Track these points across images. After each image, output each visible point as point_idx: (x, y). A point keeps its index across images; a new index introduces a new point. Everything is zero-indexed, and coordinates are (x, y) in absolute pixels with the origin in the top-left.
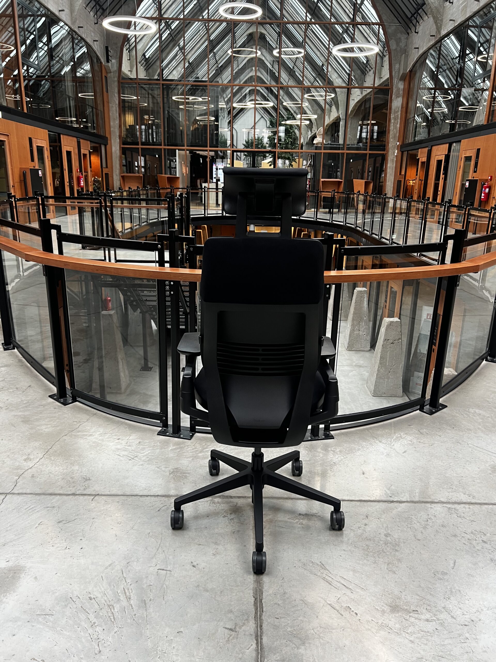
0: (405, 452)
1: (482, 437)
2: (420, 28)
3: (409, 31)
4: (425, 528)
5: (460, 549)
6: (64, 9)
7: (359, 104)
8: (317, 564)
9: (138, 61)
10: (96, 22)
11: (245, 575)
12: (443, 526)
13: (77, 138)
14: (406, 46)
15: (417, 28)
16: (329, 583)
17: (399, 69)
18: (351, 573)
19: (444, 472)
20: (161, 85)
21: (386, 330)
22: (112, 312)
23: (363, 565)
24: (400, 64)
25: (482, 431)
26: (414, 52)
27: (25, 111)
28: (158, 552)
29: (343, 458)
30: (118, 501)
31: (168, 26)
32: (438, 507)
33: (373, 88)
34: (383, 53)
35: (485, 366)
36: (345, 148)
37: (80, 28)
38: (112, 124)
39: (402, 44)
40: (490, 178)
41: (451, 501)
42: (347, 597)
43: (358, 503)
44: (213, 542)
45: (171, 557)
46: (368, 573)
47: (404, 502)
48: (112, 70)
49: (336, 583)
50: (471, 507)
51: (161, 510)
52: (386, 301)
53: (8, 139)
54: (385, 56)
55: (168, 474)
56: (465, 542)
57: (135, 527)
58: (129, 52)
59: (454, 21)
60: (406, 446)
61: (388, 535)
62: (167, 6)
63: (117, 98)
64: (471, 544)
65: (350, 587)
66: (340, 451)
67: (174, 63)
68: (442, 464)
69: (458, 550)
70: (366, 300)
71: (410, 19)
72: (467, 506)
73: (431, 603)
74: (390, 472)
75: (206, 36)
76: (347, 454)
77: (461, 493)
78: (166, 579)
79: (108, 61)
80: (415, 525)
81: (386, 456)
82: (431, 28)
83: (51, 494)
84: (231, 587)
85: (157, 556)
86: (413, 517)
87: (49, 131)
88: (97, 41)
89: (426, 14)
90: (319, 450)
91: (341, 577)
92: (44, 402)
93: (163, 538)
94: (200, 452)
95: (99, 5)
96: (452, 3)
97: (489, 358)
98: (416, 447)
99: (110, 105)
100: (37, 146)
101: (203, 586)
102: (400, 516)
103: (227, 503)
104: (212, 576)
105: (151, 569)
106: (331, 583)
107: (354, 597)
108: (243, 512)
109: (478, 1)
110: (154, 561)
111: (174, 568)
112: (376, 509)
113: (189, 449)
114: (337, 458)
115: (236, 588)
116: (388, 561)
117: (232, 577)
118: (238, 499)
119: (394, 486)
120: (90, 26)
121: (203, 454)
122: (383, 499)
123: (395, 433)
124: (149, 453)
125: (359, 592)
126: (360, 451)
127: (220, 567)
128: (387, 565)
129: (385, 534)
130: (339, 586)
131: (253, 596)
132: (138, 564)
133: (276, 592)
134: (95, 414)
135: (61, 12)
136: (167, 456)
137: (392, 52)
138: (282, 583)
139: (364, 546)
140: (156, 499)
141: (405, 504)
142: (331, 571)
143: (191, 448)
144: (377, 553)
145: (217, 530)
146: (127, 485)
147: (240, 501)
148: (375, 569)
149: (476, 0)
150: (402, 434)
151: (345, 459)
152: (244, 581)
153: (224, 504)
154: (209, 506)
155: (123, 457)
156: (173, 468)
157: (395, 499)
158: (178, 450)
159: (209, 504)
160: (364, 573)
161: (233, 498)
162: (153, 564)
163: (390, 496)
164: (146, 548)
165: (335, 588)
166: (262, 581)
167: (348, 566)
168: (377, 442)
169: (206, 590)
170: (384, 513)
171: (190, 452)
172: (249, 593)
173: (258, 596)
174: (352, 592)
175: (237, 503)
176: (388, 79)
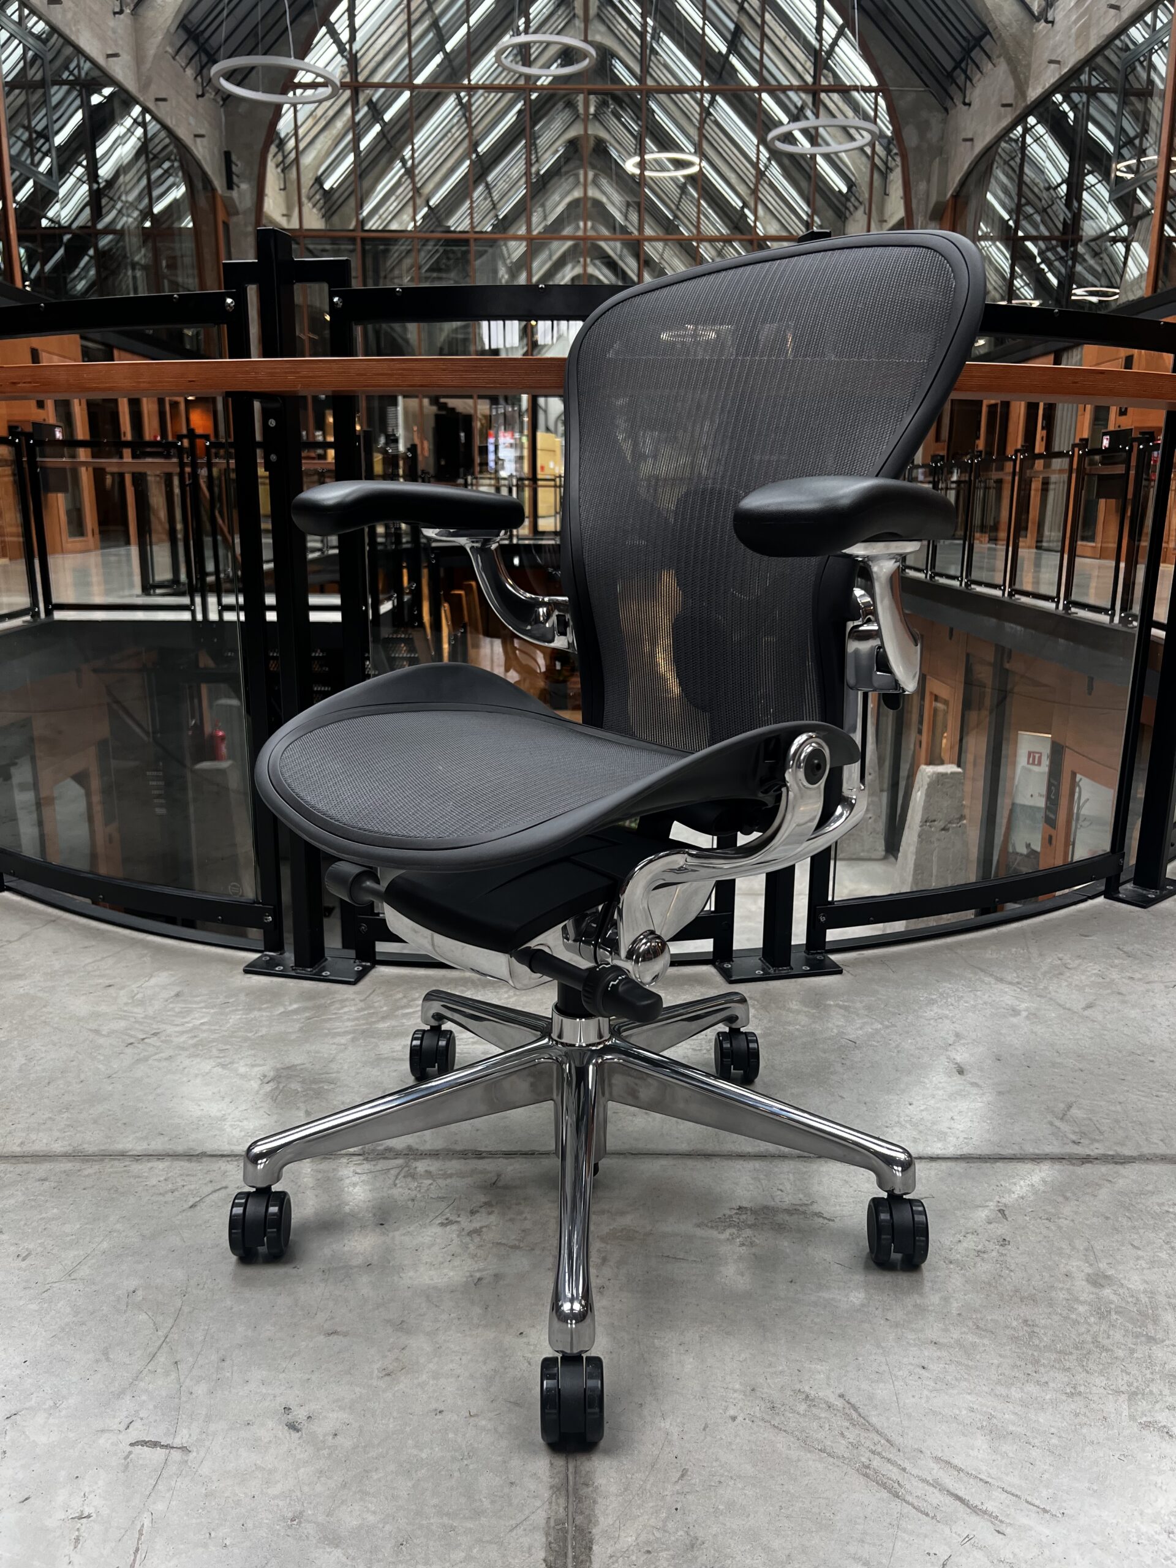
2: (976, 95)
6: (120, 53)
8: (830, 1406)
9: (304, 191)
10: (200, 93)
11: (515, 1462)
14: (942, 138)
15: (968, 93)
16: (890, 1490)
17: (928, 194)
20: (359, 241)
21: (929, 795)
24: (929, 181)
26: (961, 149)
28: (150, 1367)
29: (880, 1026)
31: (376, 112)
34: (886, 163)
37: (160, 103)
39: (933, 136)
42: (977, 1553)
44: (388, 1321)
47: (1133, 1160)
48: (241, 207)
51: (203, 1205)
52: (920, 732)
54: (891, 170)
57: (85, 1271)
58: (283, 171)
59: (1058, 62)
61: (1102, 1282)
62: (372, 64)
65: (990, 1506)
66: (869, 1008)
71: (950, 75)
75: (468, 141)
76: (894, 1014)
78: (160, 1487)
79: (230, 185)
81: (1027, 1017)
82: (1001, 88)
85: (142, 1384)
87: (83, 338)
88: (202, 136)
89: (989, 57)
90: (794, 1006)
93: (186, 1309)
94: (384, 1018)
96: (1052, 22)
102: (1129, 1210)
103: (461, 1175)
104: (366, 1471)
105: (102, 1441)
106: (901, 1492)
107: (1015, 1555)
108: (518, 1204)
109: (1116, 7)
110: (127, 1404)
111: (204, 1436)
112: (1033, 1185)
113: (346, 1009)
114: (861, 1028)
115: (469, 1525)
116: (1130, 1385)
117: (456, 1474)
118: (505, 1161)
119: (1079, 1109)
120: (186, 100)
121: (394, 1023)
122: (1048, 1149)
123: (1041, 955)
124: (202, 1024)
125: (1031, 1529)
126: (935, 1008)
127: (408, 1429)
128: (1129, 1400)
129: (1089, 1275)
130: (935, 1502)
131: (545, 1560)
132: (51, 1421)
133: (652, 1538)
134: (54, 921)
135: (111, 59)
136: (264, 1031)
137: (911, 156)
138: (678, 1493)
139: (1015, 1324)
140: (194, 1166)
141: (1136, 1166)
142: (895, 1438)
143: (353, 1009)
144: (1074, 1351)
145: (411, 1274)
146: (95, 1122)
147: (510, 1168)
148: (1082, 1419)
149: (1112, 6)
150: (1067, 958)
151: (888, 1031)
152: (506, 1490)
153: (449, 1181)
154: (390, 1188)
155: (108, 1035)
156: (279, 1066)
157: (1096, 1151)
158: (307, 1014)
159: (393, 1178)
160: (1036, 1442)
161: (483, 1158)
162: (117, 1420)
163: (1074, 1142)
164: (106, 1353)
165: (921, 1512)
166: (587, 1485)
167: (964, 1412)
168: (987, 979)
169: (332, 1539)
170: (1067, 1199)
171: (349, 1020)
172: (530, 1549)
173: (570, 1560)
174: (999, 1532)
175: (499, 1176)
176: (901, 222)
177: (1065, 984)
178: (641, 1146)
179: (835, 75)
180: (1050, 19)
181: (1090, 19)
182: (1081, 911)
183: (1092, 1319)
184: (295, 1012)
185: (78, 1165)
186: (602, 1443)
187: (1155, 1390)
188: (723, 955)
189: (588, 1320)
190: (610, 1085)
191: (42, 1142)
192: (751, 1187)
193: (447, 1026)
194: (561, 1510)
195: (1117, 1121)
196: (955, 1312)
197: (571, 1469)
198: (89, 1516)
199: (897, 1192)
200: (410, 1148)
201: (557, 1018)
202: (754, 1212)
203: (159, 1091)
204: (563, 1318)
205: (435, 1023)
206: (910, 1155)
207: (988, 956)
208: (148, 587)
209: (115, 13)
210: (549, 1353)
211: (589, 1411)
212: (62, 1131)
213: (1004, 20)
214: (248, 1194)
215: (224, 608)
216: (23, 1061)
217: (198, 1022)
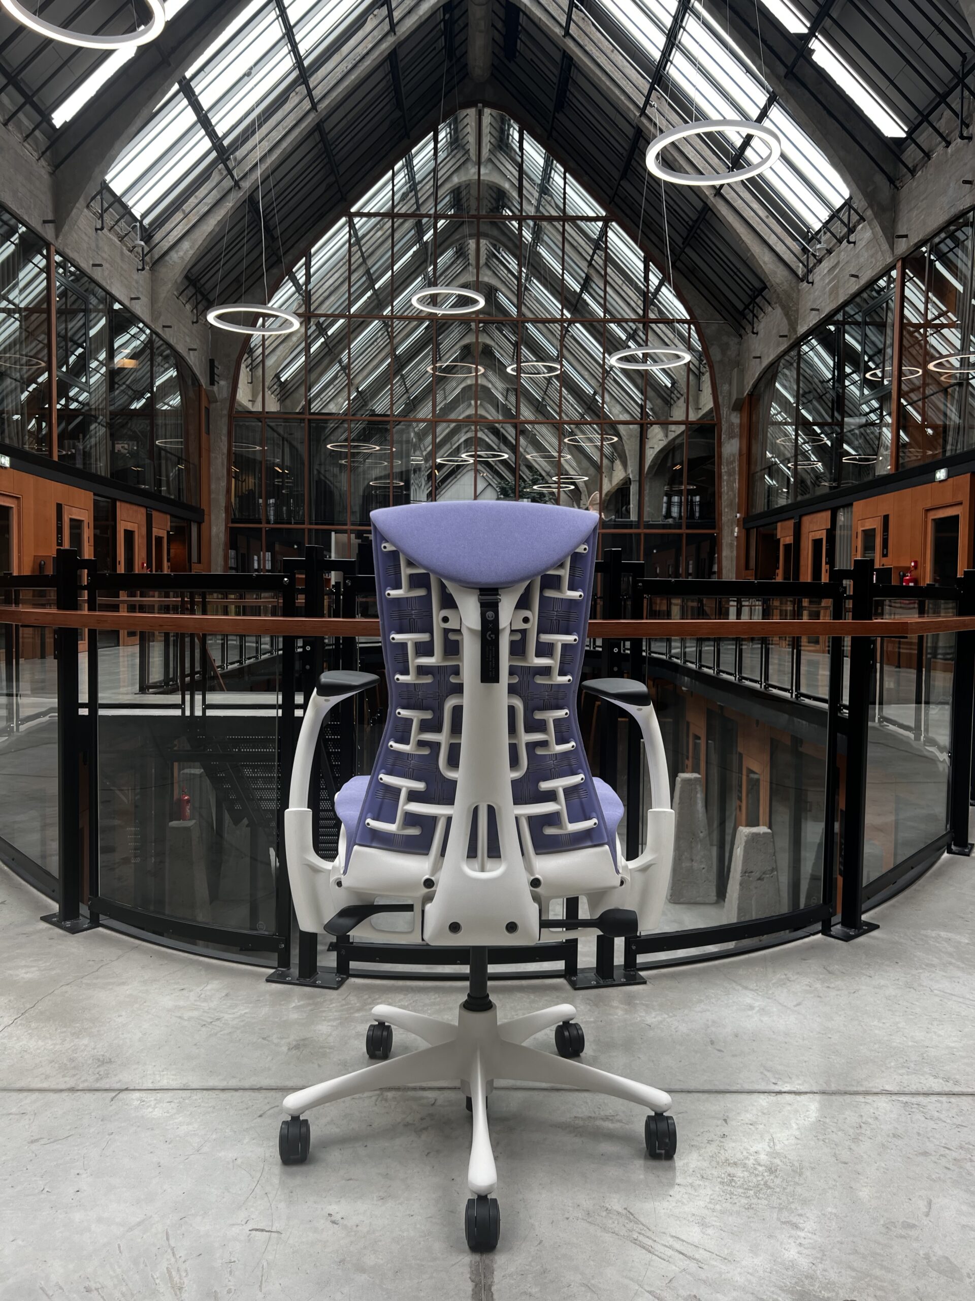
1: (959, 977)
2: (761, 328)
3: (742, 332)
4: (856, 1140)
5: (939, 1178)
6: (140, 295)
7: (662, 456)
8: (619, 1213)
9: (267, 384)
10: (194, 320)
12: (894, 1136)
13: (146, 507)
14: (739, 355)
15: (755, 325)
16: (647, 1250)
17: (730, 393)
18: (696, 1229)
19: (886, 1038)
20: (306, 421)
21: (746, 850)
22: (190, 823)
23: (722, 1213)
24: (730, 384)
25: (958, 967)
26: (754, 363)
27: (56, 458)
28: (253, 1195)
29: (666, 1016)
30: (168, 1100)
31: (322, 330)
32: (882, 1103)
33: (686, 422)
34: (699, 369)
35: (948, 863)
36: (642, 526)
37: (164, 328)
38: (213, 486)
39: (732, 353)
40: (913, 564)
41: (906, 1090)
42: (689, 1276)
44: (380, 1174)
45: (282, 1205)
46: (735, 1229)
47: (806, 1093)
48: (219, 397)
49: (662, 1249)
50: (953, 1099)
51: (265, 1116)
52: (740, 799)
53: (19, 506)
54: (703, 374)
55: (285, 1049)
56: (948, 1166)
57: (205, 1149)
58: (251, 370)
59: (818, 310)
60: (799, 994)
61: (775, 1156)
62: (321, 298)
63: (226, 443)
64: (961, 1167)
65: (697, 1256)
66: (661, 1005)
67: (331, 391)
68: (881, 1025)
69: (934, 1181)
70: (700, 796)
71: (742, 313)
72: (944, 1099)
73: (885, 1284)
74: (769, 1039)
75: (389, 347)
76: (676, 1009)
77: (927, 1076)
78: (269, 1248)
79: (212, 382)
80: (834, 1136)
81: (758, 1011)
82: (779, 325)
83: (21, 1090)
84: (418, 1262)
85: (249, 1204)
86: (827, 1120)
87: (95, 494)
88: (195, 350)
89: (769, 303)
90: (615, 1004)
91: (672, 1237)
92: (29, 929)
93: (266, 1168)
94: (358, 1010)
95: (202, 294)
96: (812, 283)
97: (953, 847)
98: (821, 995)
99: (213, 455)
100: (71, 520)
101: (355, 1262)
102: (797, 1119)
103: (414, 1100)
105: (234, 1229)
106: (652, 1250)
109: (857, 277)
110: (244, 1212)
111: (288, 1226)
113: (334, 1005)
114: (655, 1018)
115: (431, 1263)
116: (780, 1204)
117: (422, 1242)
118: (437, 1093)
119: (780, 1064)
120: (183, 325)
122: (758, 1087)
123: (774, 972)
124: (246, 1013)
125: (717, 1266)
126: (702, 1006)
127: (396, 1223)
128: (779, 1211)
129: (768, 1152)
130: (669, 1254)
131: (470, 1277)
134: (136, 948)
135: (132, 300)
136: (285, 1018)
137: (716, 367)
138: (537, 1250)
139: (723, 1176)
140: (256, 1094)
141: (807, 1096)
142: (651, 1226)
143: (338, 1004)
147: (442, 1096)
148: (751, 1220)
149: (853, 276)
150: (790, 975)
151: (671, 1019)
152: (449, 1249)
153: (407, 1103)
154: (372, 1108)
155: (189, 1020)
156: (297, 1038)
157: (786, 1088)
158: (310, 1008)
159: (374, 1102)
161: (426, 1090)
162: (240, 1220)
163: (773, 1083)
164: (226, 1189)
165: (661, 1258)
168: (737, 987)
169: (361, 1269)
171: (336, 1011)
172: (462, 1272)
174: (700, 1267)
175: (436, 1101)
176: (711, 410)
177: (786, 990)
179: (660, 311)
180: (810, 280)
181: (838, 282)
182: (804, 943)
183: (766, 1174)
185: (188, 1094)
187: (793, 1207)
188: (571, 972)
191: (164, 1082)
192: (582, 1107)
195: (801, 1072)
196: (691, 1170)
198: (234, 1262)
202: (583, 1119)
207: (739, 973)
208: (144, 687)
209: (138, 270)
212: (175, 1075)
213: (778, 281)
215: (206, 707)
216: (140, 1035)
217: (243, 1012)
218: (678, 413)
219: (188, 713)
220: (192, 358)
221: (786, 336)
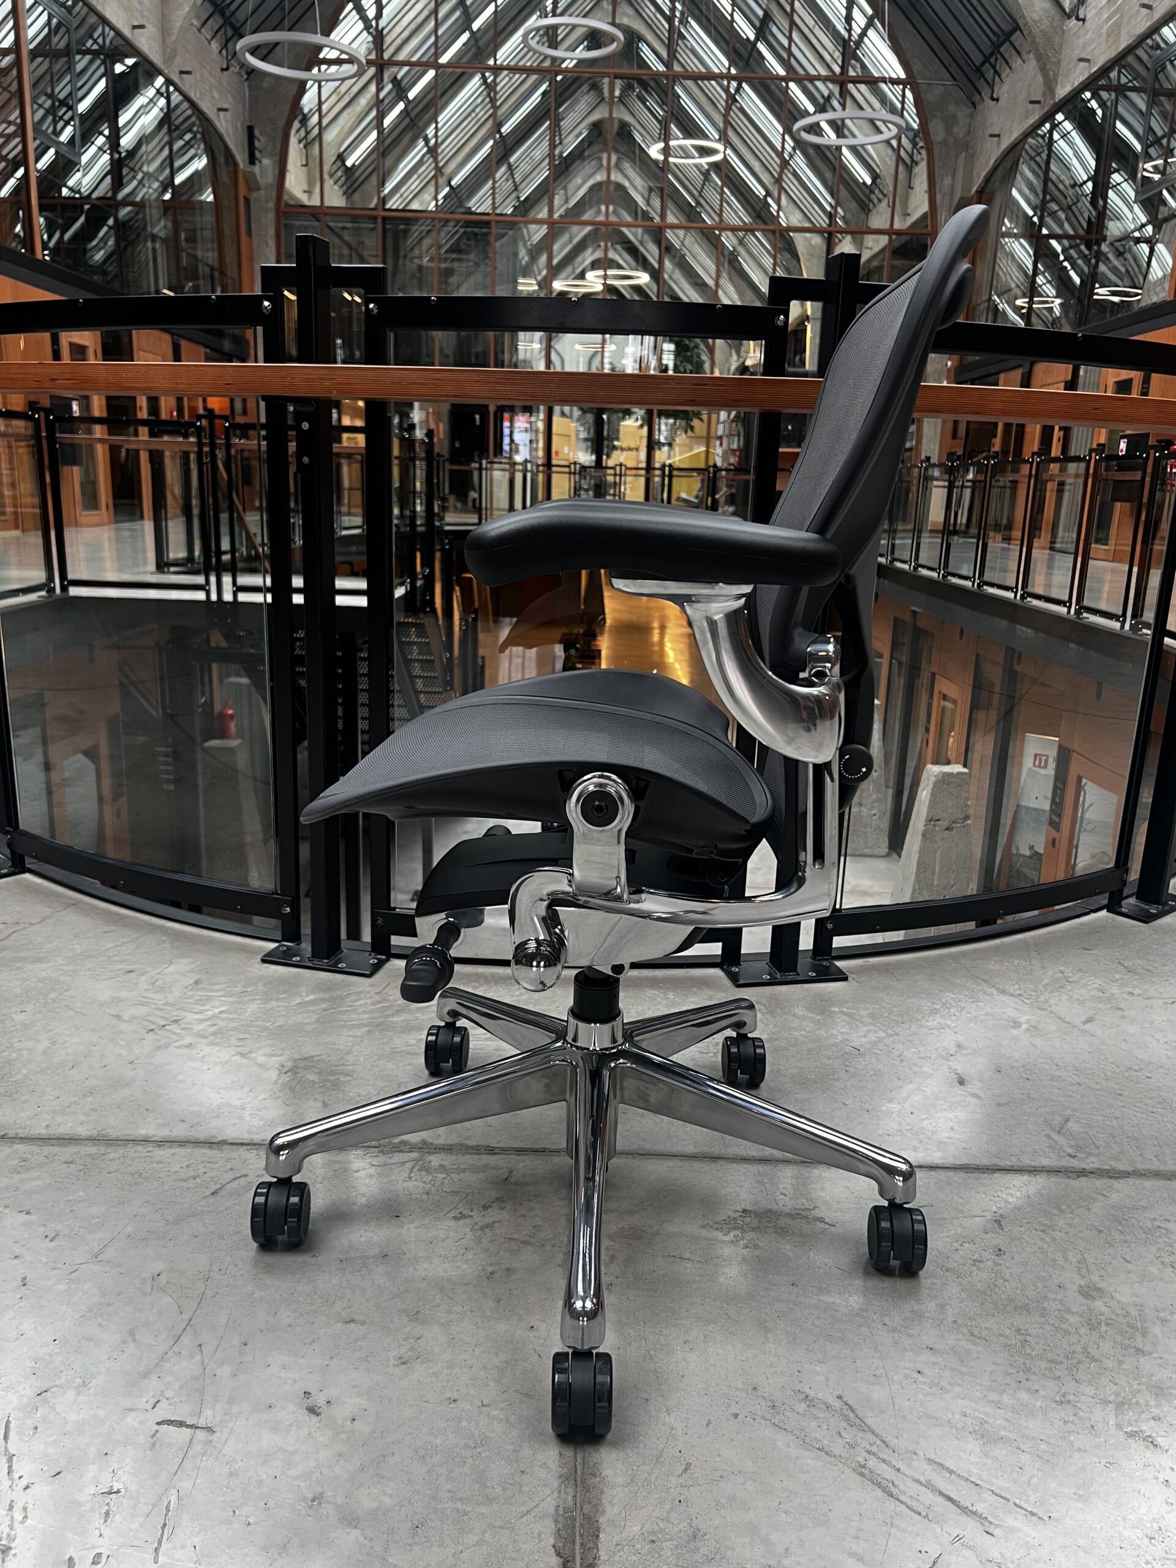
0: (1089, 1020)
2: (1003, 91)
3: (977, 98)
6: (145, 23)
8: (828, 1407)
9: (326, 168)
10: (225, 66)
11: (526, 1452)
13: (172, 334)
14: (969, 133)
15: (996, 88)
16: (884, 1489)
17: (952, 187)
18: (972, 1445)
20: (380, 220)
21: (934, 794)
22: (234, 743)
23: (1015, 1411)
24: (954, 177)
26: (988, 145)
27: (40, 257)
28: (175, 1349)
29: (883, 1034)
31: (400, 89)
33: (889, 232)
34: (911, 156)
37: (184, 76)
39: (959, 130)
42: (966, 1553)
43: (960, 1176)
44: (404, 1311)
45: (225, 1371)
46: (1043, 1446)
48: (263, 182)
49: (914, 1489)
51: (224, 1192)
52: (927, 730)
54: (917, 163)
55: (273, 1075)
57: (110, 1254)
58: (305, 147)
59: (1088, 61)
60: (1087, 1003)
61: (1094, 1293)
62: (398, 42)
63: (274, 250)
65: (980, 1508)
66: (873, 1016)
67: (414, 184)
71: (978, 70)
74: (1053, 1078)
75: (491, 122)
76: (897, 1022)
78: (187, 1464)
79: (252, 160)
81: (1027, 1030)
82: (1030, 85)
84: (459, 1505)
85: (167, 1366)
88: (226, 110)
89: (1019, 53)
90: (800, 1011)
91: (930, 1461)
93: (209, 1293)
95: (232, 26)
96: (1084, 20)
98: (1122, 1006)
99: (256, 266)
100: (72, 345)
101: (340, 1500)
102: (1121, 1224)
103: (474, 1169)
104: (383, 1456)
105: (129, 1420)
106: (895, 1491)
107: (1002, 1555)
108: (530, 1200)
109: (1150, 7)
110: (153, 1385)
111: (227, 1417)
112: (1029, 1197)
113: (362, 1002)
114: (865, 1036)
115: (482, 1510)
116: (1117, 1394)
117: (470, 1461)
118: (517, 1158)
119: (1076, 1122)
120: (210, 73)
121: (408, 1017)
122: (1045, 1162)
123: (1043, 967)
124: (221, 1012)
125: (1018, 1530)
126: (938, 1017)
127: (423, 1416)
128: (1116, 1409)
129: (1081, 1286)
130: (927, 1502)
131: (554, 1547)
132: (81, 1398)
133: (656, 1528)
134: (75, 904)
135: (136, 31)
136: (281, 1022)
137: (936, 150)
138: (682, 1486)
139: (1008, 1332)
140: (214, 1153)
141: (1130, 1181)
142: (889, 1439)
143: (369, 1001)
144: (1064, 1360)
145: (426, 1266)
146: (118, 1107)
147: (521, 1165)
148: (1071, 1426)
149: (1145, 6)
150: (1068, 972)
151: (891, 1039)
152: (517, 1479)
153: (462, 1175)
154: (404, 1181)
155: (130, 1021)
156: (297, 1056)
157: (1092, 1165)
158: (323, 1006)
159: (408, 1171)
160: (1025, 1447)
161: (496, 1154)
162: (145, 1399)
163: (1070, 1155)
164: (132, 1334)
165: (914, 1511)
166: (595, 1476)
167: (957, 1416)
168: (989, 990)
169: (349, 1519)
170: (1062, 1211)
171: (364, 1012)
172: (539, 1535)
173: (577, 1547)
174: (987, 1533)
175: (511, 1172)
176: (924, 216)
177: (1065, 997)
178: (649, 1146)
179: (864, 66)
180: (1081, 16)
181: (1121, 17)
182: (1082, 924)
183: (1083, 1331)
184: (311, 1003)
185: (102, 1149)
186: (609, 1436)
187: (1142, 1402)
188: (731, 958)
189: (599, 1318)
190: (622, 1089)
191: (66, 1126)
192: (756, 1191)
193: (461, 1023)
194: (570, 1498)
195: (1112, 1136)
196: (950, 1319)
197: (579, 1460)
198: (118, 1492)
199: (897, 1201)
200: (424, 1142)
201: (571, 1020)
202: (758, 1215)
203: (180, 1078)
204: (575, 1315)
205: (449, 1020)
206: (911, 1166)
207: (991, 967)
208: (162, 565)
210: (559, 1347)
211: (598, 1404)
212: (87, 1115)
213: (1035, 16)
214: (270, 1184)
215: (238, 589)
216: (47, 1044)
217: (217, 1011)
218: (879, 219)
219: (214, 597)
220: (223, 122)
221: (1038, 102)
